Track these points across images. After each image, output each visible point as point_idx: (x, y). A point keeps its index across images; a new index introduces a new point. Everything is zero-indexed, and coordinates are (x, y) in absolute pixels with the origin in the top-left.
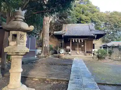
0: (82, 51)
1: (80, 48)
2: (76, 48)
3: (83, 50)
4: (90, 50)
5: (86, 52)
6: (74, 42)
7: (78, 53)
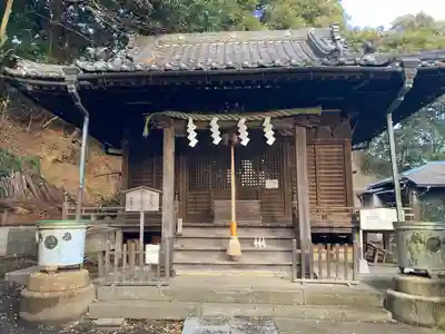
0: (270, 223)
1: (254, 205)
2: (218, 205)
3: (278, 217)
4: (339, 222)
5: (306, 234)
6: (193, 142)
7: (235, 247)
